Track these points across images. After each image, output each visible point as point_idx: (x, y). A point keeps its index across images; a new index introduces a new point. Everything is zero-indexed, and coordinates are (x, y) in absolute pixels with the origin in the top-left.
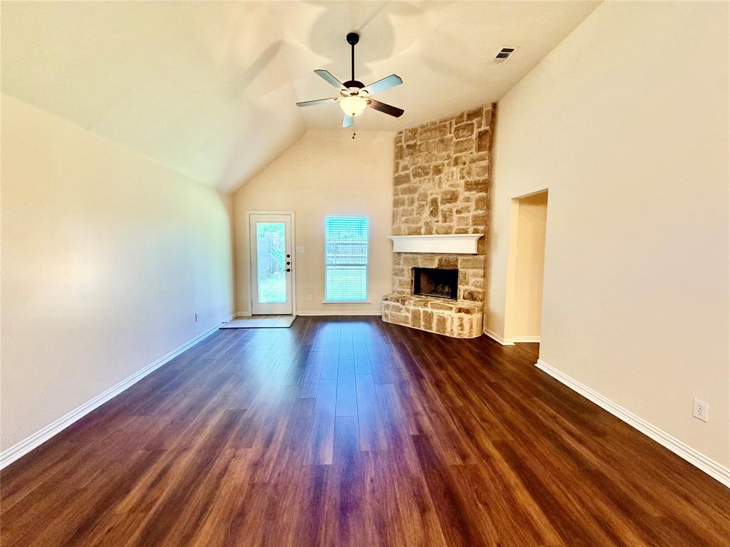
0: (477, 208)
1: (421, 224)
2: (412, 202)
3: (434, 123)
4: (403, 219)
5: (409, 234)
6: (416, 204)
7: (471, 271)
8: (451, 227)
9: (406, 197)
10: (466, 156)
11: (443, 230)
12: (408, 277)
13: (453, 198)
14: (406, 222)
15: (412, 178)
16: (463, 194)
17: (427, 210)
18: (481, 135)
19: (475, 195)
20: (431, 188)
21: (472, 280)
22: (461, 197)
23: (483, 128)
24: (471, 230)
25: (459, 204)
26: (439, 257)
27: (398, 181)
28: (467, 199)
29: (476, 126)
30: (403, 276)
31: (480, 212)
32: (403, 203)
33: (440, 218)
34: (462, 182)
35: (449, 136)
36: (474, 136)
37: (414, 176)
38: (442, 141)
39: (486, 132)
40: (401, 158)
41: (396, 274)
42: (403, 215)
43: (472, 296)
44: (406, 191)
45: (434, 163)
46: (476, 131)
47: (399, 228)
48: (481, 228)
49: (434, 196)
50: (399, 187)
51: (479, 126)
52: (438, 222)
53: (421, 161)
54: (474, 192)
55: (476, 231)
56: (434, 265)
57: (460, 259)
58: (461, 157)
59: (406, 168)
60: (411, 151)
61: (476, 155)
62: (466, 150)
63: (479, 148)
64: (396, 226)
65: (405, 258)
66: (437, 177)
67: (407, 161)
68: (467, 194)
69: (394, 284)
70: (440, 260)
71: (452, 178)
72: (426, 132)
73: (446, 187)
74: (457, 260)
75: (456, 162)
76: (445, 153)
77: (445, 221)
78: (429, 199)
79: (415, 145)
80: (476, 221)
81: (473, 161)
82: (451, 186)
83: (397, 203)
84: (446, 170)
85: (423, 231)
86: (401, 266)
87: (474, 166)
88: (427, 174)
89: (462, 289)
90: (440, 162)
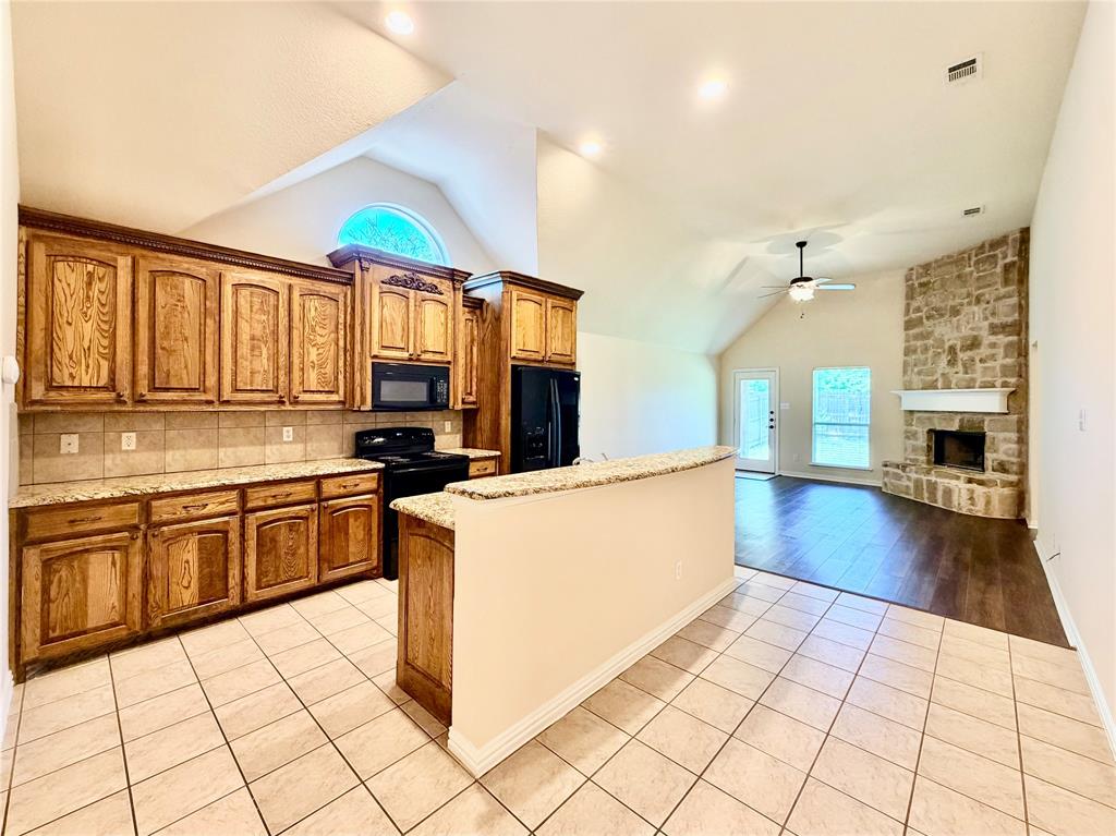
0: (1006, 356)
1: (938, 375)
2: (926, 349)
3: (949, 257)
4: (916, 370)
5: (922, 389)
6: (930, 353)
7: (1001, 435)
8: (973, 380)
9: (919, 343)
10: (988, 293)
11: (964, 383)
12: (922, 441)
13: (974, 344)
14: (919, 373)
15: (925, 320)
16: (987, 338)
17: (944, 359)
18: (1007, 268)
19: (1002, 339)
20: (948, 332)
21: (1003, 447)
22: (985, 342)
23: (1009, 260)
24: (999, 382)
25: (984, 351)
26: (959, 417)
27: (909, 325)
28: (993, 345)
29: (1000, 256)
30: (916, 439)
31: (1009, 361)
32: (915, 351)
33: (960, 368)
34: (986, 323)
35: (968, 270)
36: (999, 269)
37: (928, 318)
38: (959, 277)
39: (1014, 263)
40: (912, 298)
41: (907, 438)
42: (915, 365)
43: (1002, 467)
44: (916, 337)
45: (951, 303)
46: (1001, 263)
47: (910, 382)
48: (1013, 380)
49: (951, 343)
50: (911, 332)
51: (1005, 257)
52: (957, 375)
53: (936, 301)
54: (1001, 336)
55: (1005, 385)
56: (954, 427)
57: (987, 419)
58: (983, 295)
59: (918, 310)
60: (923, 289)
61: (1003, 291)
62: (989, 285)
63: (1006, 282)
64: (907, 378)
65: (918, 418)
66: (955, 319)
67: (919, 301)
68: (993, 339)
69: (906, 450)
70: (961, 420)
71: (975, 320)
72: (939, 267)
73: (965, 331)
74: (983, 421)
75: (978, 301)
76: (964, 291)
77: (966, 373)
78: (946, 347)
79: (929, 282)
80: (1005, 370)
81: (998, 299)
82: (972, 329)
83: (908, 352)
84: (966, 309)
85: (939, 385)
86: (914, 428)
87: (1001, 303)
88: (942, 315)
89: (990, 458)
90: (958, 301)
